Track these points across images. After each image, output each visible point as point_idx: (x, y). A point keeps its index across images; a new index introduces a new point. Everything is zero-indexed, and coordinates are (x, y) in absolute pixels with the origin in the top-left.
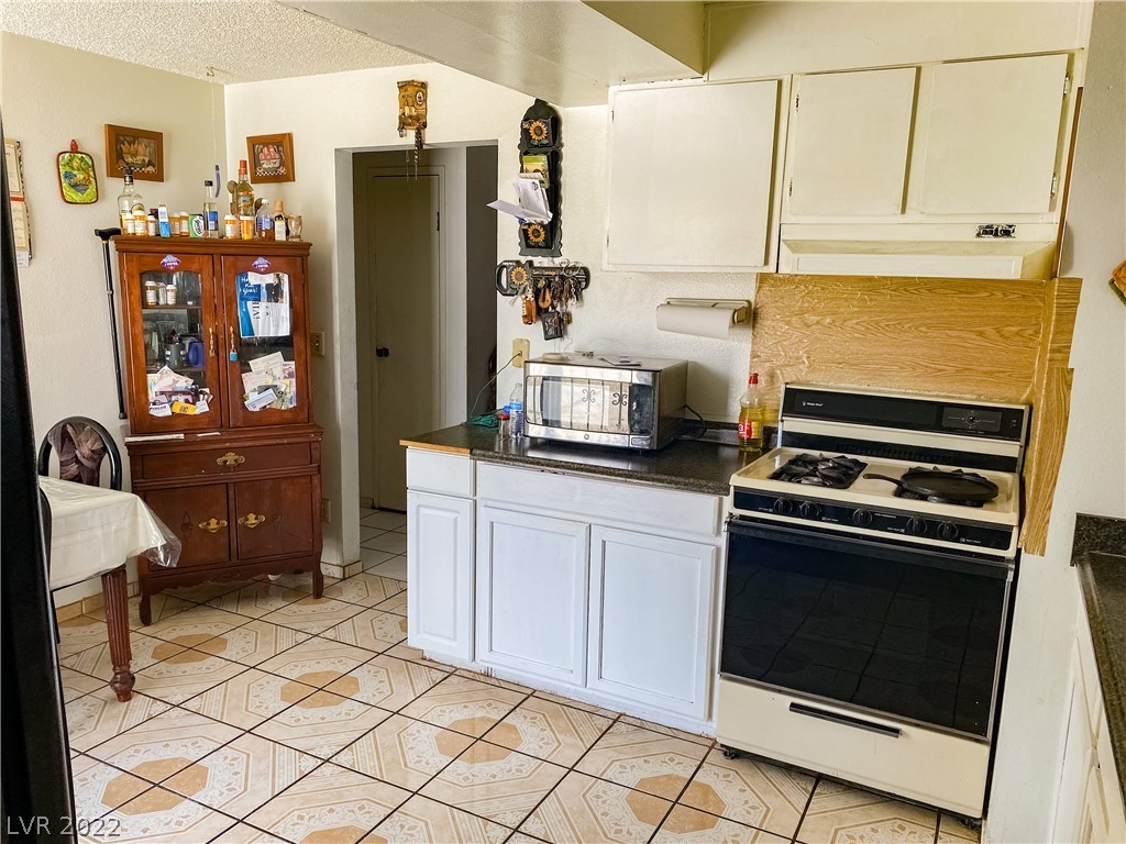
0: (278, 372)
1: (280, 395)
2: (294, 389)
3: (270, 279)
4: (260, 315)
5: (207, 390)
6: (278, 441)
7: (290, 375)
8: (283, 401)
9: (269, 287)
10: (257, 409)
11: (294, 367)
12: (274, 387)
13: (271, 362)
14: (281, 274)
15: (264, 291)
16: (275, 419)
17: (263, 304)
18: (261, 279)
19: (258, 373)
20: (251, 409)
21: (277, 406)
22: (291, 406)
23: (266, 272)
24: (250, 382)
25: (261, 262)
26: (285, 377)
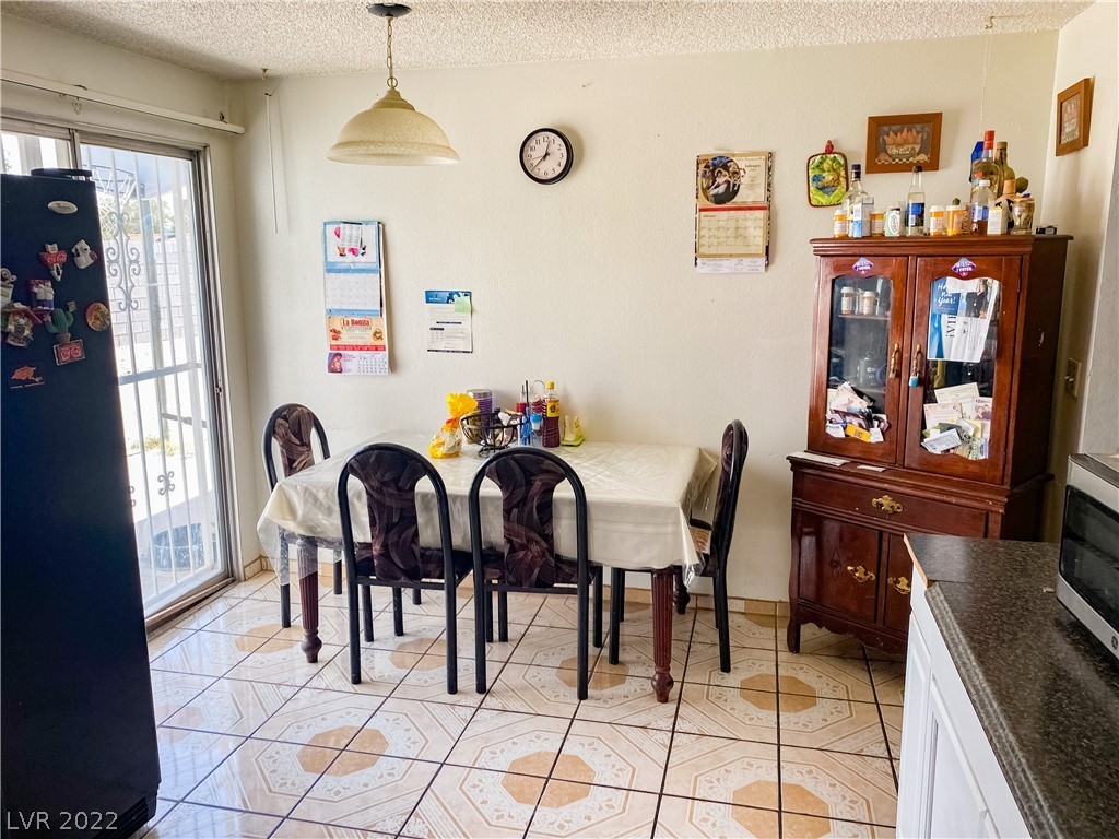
0: (969, 410)
1: (966, 439)
2: (987, 435)
3: (974, 286)
4: (955, 333)
5: (884, 417)
6: (945, 498)
7: (985, 416)
8: (971, 448)
9: (970, 296)
10: (938, 452)
11: (990, 405)
12: (958, 428)
13: (961, 395)
14: (990, 280)
15: (963, 302)
16: (959, 469)
17: (961, 318)
18: (962, 287)
19: (944, 406)
20: (930, 450)
21: (962, 452)
22: (982, 457)
23: (970, 276)
24: (934, 415)
25: (964, 265)
26: (978, 418)
